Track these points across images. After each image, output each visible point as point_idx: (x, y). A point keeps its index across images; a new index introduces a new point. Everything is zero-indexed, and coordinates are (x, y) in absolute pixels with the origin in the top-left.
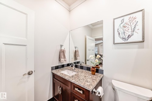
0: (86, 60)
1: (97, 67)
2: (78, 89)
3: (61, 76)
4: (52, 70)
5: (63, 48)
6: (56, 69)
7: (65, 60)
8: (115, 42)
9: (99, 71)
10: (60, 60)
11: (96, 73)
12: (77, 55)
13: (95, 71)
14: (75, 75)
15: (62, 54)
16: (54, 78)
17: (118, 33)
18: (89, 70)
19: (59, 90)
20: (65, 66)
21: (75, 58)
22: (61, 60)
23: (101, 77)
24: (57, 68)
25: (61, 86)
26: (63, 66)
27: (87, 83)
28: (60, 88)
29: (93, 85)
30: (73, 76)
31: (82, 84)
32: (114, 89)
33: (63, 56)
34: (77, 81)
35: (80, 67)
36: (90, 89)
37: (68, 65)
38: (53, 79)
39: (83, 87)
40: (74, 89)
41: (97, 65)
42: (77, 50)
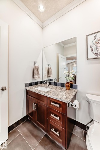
0: (58, 78)
1: (71, 82)
2: (55, 103)
3: (36, 92)
4: (26, 87)
5: (36, 65)
6: (29, 86)
7: (39, 77)
8: (89, 58)
9: (73, 86)
10: (33, 77)
11: (70, 89)
12: (50, 72)
13: (70, 86)
14: (51, 91)
15: (36, 71)
16: (28, 95)
17: (91, 49)
18: (64, 86)
19: (34, 106)
20: (38, 83)
21: (48, 75)
22: (35, 76)
23: (76, 91)
24: (30, 84)
25: (36, 103)
26: (36, 83)
27: (63, 97)
28: (35, 105)
29: (70, 98)
30: (48, 92)
31: (59, 98)
32: (88, 102)
33: (36, 73)
34: (54, 96)
35: (54, 84)
36: (68, 101)
37: (42, 82)
38: (27, 97)
39: (61, 100)
40: (50, 103)
41: (71, 81)
42: (50, 68)
